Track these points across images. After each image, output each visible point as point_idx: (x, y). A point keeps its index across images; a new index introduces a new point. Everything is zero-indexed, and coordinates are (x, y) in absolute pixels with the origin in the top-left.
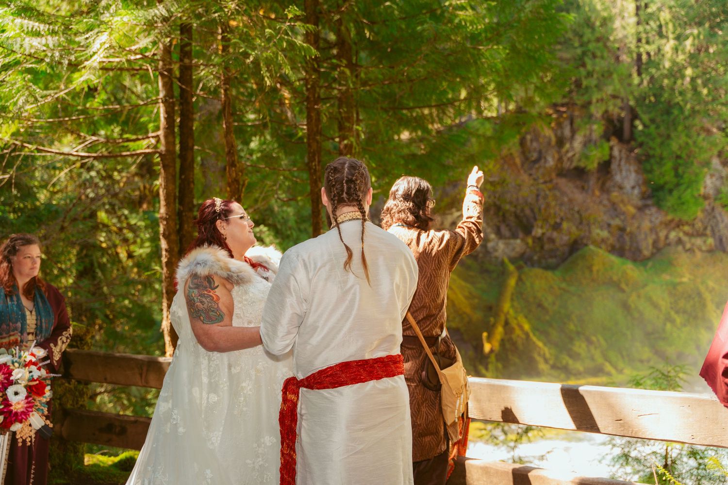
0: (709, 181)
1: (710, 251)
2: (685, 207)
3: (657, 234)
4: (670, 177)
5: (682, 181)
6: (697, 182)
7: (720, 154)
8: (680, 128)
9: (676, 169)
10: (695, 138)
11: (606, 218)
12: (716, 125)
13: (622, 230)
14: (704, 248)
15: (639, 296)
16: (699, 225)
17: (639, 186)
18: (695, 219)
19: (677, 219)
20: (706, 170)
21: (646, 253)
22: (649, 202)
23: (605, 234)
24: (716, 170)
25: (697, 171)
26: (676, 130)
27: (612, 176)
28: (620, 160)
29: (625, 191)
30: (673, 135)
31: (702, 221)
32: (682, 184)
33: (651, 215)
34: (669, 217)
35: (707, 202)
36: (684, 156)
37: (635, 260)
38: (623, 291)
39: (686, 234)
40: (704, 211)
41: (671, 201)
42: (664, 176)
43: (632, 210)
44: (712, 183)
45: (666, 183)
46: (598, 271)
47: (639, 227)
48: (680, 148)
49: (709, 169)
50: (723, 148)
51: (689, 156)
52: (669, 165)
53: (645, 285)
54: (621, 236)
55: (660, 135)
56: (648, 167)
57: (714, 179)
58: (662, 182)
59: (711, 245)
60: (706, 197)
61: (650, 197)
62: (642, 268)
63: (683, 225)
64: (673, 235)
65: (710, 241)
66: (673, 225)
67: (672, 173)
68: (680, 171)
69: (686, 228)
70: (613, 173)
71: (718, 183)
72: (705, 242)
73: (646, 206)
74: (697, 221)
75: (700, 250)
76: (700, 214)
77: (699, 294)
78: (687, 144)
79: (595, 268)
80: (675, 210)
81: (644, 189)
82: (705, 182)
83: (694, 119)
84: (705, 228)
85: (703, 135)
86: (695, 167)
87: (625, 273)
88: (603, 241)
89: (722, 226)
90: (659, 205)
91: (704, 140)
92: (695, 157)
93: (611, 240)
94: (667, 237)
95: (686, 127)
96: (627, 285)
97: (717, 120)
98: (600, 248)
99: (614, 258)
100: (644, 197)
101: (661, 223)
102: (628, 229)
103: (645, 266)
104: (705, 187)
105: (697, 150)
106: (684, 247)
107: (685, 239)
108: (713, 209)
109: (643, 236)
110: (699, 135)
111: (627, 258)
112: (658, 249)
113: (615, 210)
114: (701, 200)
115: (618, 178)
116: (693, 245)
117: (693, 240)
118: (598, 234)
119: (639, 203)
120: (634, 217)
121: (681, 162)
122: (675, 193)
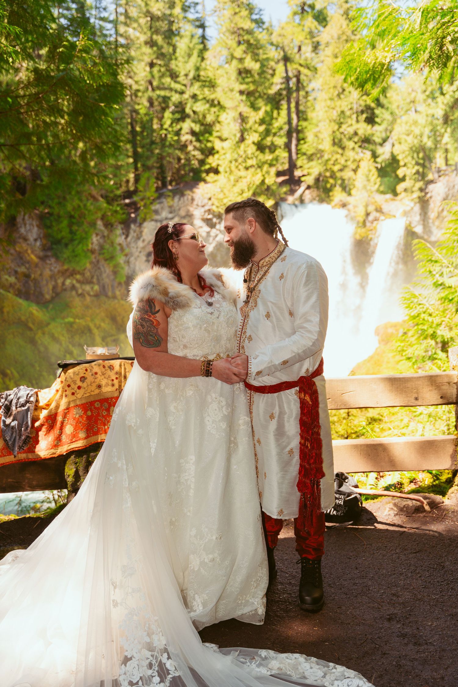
0: (95, 239)
1: (97, 296)
2: (77, 259)
3: (56, 281)
4: (65, 233)
5: (75, 237)
6: (86, 239)
7: (103, 218)
8: (73, 193)
9: (70, 225)
10: (85, 202)
11: (13, 265)
12: (100, 194)
13: (27, 276)
14: (92, 293)
15: (44, 334)
16: (88, 274)
17: (41, 238)
18: (85, 269)
19: (71, 269)
20: (92, 230)
22: (49, 253)
23: (12, 279)
24: (101, 230)
25: (87, 229)
26: (70, 193)
27: (18, 228)
28: (24, 216)
29: (29, 242)
30: (68, 197)
31: (89, 271)
32: (75, 240)
33: (51, 264)
34: (66, 267)
35: (93, 256)
36: (76, 216)
37: (38, 303)
38: (31, 329)
39: (78, 281)
40: (91, 263)
41: (67, 253)
42: (61, 232)
43: (35, 259)
44: (97, 240)
45: (63, 238)
46: (8, 312)
47: (41, 275)
48: (74, 209)
49: (95, 228)
50: (105, 213)
51: (80, 217)
52: (65, 223)
53: (48, 324)
54: (27, 282)
55: (59, 197)
56: (48, 223)
57: (99, 237)
58: (59, 236)
59: (96, 290)
60: (93, 252)
61: (50, 249)
62: (44, 309)
63: (76, 274)
64: (68, 282)
65: (96, 287)
66: (68, 274)
67: (68, 230)
68: (75, 228)
69: (78, 277)
70: (19, 226)
71: (101, 241)
72: (92, 288)
73: (46, 257)
74: (86, 271)
75: (89, 295)
76: (88, 265)
77: (90, 330)
78: (79, 206)
79: (6, 310)
80: (70, 261)
81: (44, 242)
82: (92, 240)
83: (84, 186)
84: (92, 277)
85: (91, 201)
86: (85, 226)
87: (32, 313)
88: (11, 285)
89: (104, 275)
90: (57, 256)
91: (92, 204)
92: (85, 218)
93: (18, 286)
95: (78, 192)
96: (34, 324)
97: (101, 189)
98: (9, 292)
99: (21, 301)
100: (44, 248)
101: (59, 272)
102: (33, 276)
103: (47, 308)
104: (92, 244)
105: (86, 212)
106: (77, 292)
107: (78, 285)
108: (98, 262)
109: (45, 282)
110: (88, 200)
111: (32, 301)
112: (56, 294)
113: (21, 258)
114: (89, 254)
115: (23, 230)
116: (83, 290)
117: (84, 287)
118: (7, 280)
119: (41, 254)
120: (37, 265)
121: (74, 221)
122: (70, 247)
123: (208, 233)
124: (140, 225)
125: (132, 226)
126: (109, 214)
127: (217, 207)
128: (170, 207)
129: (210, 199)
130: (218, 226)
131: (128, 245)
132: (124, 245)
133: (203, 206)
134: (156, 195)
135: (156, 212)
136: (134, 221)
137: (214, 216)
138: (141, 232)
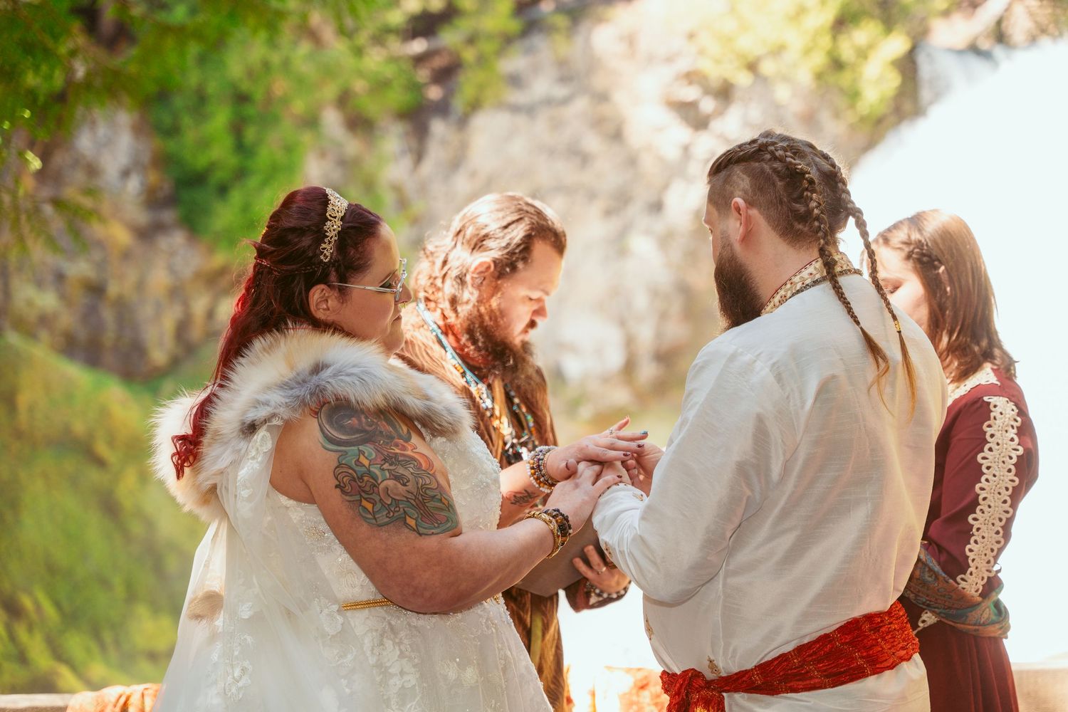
3: (186, 304)
5: (252, 165)
6: (289, 169)
7: (341, 101)
8: (252, 19)
9: (237, 128)
10: (286, 51)
11: (50, 258)
13: (96, 290)
17: (141, 168)
20: (306, 138)
21: (159, 356)
22: (168, 216)
23: (47, 300)
24: (333, 140)
25: (290, 138)
27: (70, 137)
29: (103, 181)
30: (231, 37)
32: (251, 173)
34: (219, 259)
36: (259, 95)
37: (128, 375)
38: (100, 463)
41: (225, 215)
42: (207, 147)
43: (120, 235)
45: (212, 167)
47: (140, 286)
48: (250, 74)
49: (316, 136)
50: (348, 84)
51: (268, 99)
52: (220, 118)
54: (93, 309)
57: (327, 164)
58: (201, 161)
61: (171, 201)
62: (148, 398)
66: (224, 282)
67: (229, 141)
68: (250, 134)
70: (75, 129)
71: (336, 175)
73: (159, 227)
78: (266, 65)
79: (23, 400)
80: (234, 242)
81: (153, 177)
82: (306, 171)
85: (305, 48)
86: (286, 129)
87: (104, 413)
88: (45, 320)
90: (192, 224)
91: (307, 57)
93: (67, 320)
94: (210, 314)
96: (111, 443)
98: (37, 340)
99: (73, 371)
100: (153, 200)
101: (198, 275)
102: (113, 289)
103: (157, 392)
109: (150, 310)
110: (296, 44)
111: (109, 370)
113: (78, 235)
115: (85, 143)
118: (30, 303)
119: (142, 217)
120: (126, 255)
121: (250, 110)
122: (236, 196)
123: (686, 149)
124: (463, 122)
125: (438, 127)
126: (359, 85)
127: (718, 62)
128: (562, 63)
129: (691, 36)
130: (716, 125)
131: (423, 189)
132: (410, 186)
133: (669, 60)
134: (514, 26)
135: (515, 81)
136: (442, 108)
137: (707, 91)
138: (463, 148)
